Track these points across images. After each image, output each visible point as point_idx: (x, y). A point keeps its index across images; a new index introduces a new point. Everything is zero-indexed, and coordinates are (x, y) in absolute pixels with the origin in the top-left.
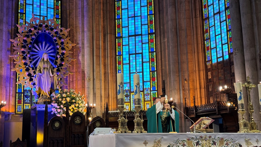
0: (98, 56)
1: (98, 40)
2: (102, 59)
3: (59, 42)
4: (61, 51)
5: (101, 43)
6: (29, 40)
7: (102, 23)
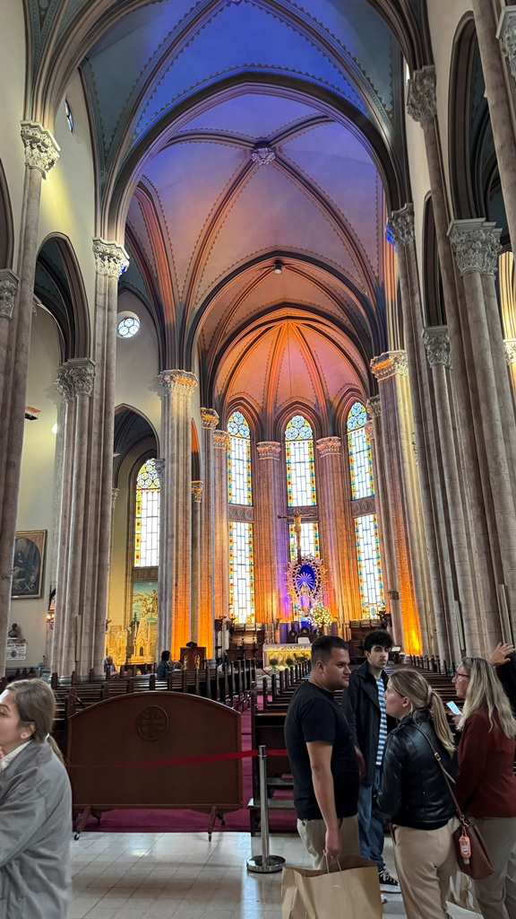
0: (344, 577)
1: (343, 565)
2: (347, 580)
3: (316, 569)
4: (318, 576)
5: (346, 567)
6: (296, 571)
7: (345, 551)
